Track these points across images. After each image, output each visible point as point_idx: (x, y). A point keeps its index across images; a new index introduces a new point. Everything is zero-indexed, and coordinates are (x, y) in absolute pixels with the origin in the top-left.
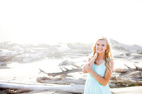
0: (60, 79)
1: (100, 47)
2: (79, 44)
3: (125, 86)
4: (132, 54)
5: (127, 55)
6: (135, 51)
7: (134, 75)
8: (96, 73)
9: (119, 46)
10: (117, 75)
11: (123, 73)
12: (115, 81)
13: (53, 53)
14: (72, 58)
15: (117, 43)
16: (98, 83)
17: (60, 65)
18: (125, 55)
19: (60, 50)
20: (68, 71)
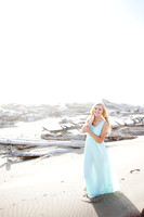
0: (61, 136)
6: (124, 109)
13: (53, 112)
17: (60, 123)
20: (67, 128)
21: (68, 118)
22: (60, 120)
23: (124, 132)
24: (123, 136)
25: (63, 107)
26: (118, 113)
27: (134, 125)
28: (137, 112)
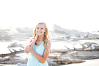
0: (8, 60)
1: (39, 30)
2: (27, 28)
3: (64, 64)
4: (71, 37)
5: (67, 38)
6: (74, 34)
7: (72, 55)
8: (36, 53)
9: (61, 30)
10: (58, 55)
11: (64, 53)
12: (56, 60)
13: (3, 36)
14: (21, 41)
15: (60, 28)
16: (37, 62)
17: (9, 47)
18: (65, 38)
19: (10, 33)
20: (16, 52)
21: (18, 42)
22: (9, 43)
23: (72, 56)
24: (71, 60)
25: (13, 31)
26: (68, 38)
27: (82, 50)
28: (87, 37)
